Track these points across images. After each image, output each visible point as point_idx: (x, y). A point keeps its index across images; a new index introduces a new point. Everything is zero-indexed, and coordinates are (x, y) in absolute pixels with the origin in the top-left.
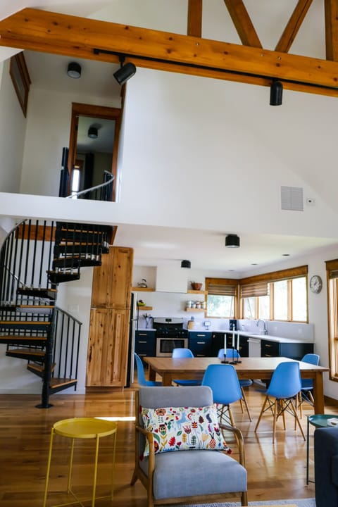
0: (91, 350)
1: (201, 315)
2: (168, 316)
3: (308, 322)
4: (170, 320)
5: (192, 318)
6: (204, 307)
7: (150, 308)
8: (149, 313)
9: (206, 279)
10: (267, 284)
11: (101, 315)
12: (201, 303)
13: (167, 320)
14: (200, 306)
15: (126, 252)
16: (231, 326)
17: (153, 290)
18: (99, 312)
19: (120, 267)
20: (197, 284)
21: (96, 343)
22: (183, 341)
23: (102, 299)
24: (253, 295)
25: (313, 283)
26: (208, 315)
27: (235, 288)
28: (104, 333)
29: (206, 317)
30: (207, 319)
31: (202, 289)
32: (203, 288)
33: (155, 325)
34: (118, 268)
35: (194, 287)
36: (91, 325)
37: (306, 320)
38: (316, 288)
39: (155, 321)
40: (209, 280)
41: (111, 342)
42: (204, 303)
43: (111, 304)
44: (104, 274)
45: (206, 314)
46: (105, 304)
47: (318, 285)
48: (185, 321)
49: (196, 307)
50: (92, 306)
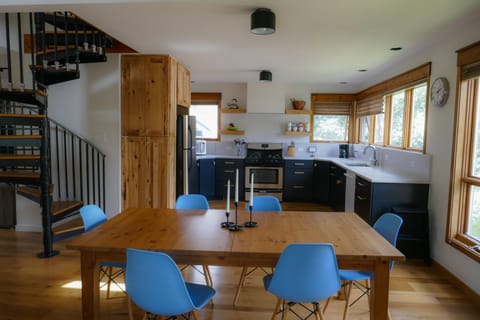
0: (125, 186)
1: (306, 139)
2: (265, 141)
3: (424, 151)
4: (267, 146)
5: (293, 143)
6: (308, 129)
7: (242, 133)
8: (240, 138)
9: (313, 95)
10: (381, 98)
11: (134, 144)
12: (304, 126)
13: (263, 146)
14: (302, 129)
15: (160, 61)
16: (341, 153)
17: (245, 111)
18: (132, 141)
19: (153, 81)
20: (298, 102)
21: (131, 178)
22: (277, 171)
23: (135, 124)
24: (368, 114)
25: (435, 91)
26: (315, 139)
27: (350, 105)
28: (139, 166)
29: (312, 141)
30: (313, 144)
31: (306, 107)
32: (308, 106)
33: (250, 151)
34: (151, 84)
35: (296, 106)
36: (123, 156)
37: (421, 148)
38: (439, 98)
39: (249, 147)
40: (315, 97)
41: (149, 178)
42: (309, 125)
43: (145, 131)
44: (134, 92)
45: (311, 137)
46: (138, 131)
47: (441, 93)
48: (284, 147)
49: (298, 130)
50: (123, 134)
